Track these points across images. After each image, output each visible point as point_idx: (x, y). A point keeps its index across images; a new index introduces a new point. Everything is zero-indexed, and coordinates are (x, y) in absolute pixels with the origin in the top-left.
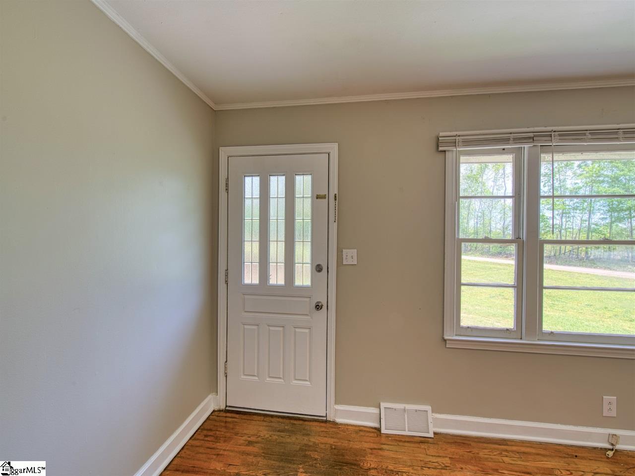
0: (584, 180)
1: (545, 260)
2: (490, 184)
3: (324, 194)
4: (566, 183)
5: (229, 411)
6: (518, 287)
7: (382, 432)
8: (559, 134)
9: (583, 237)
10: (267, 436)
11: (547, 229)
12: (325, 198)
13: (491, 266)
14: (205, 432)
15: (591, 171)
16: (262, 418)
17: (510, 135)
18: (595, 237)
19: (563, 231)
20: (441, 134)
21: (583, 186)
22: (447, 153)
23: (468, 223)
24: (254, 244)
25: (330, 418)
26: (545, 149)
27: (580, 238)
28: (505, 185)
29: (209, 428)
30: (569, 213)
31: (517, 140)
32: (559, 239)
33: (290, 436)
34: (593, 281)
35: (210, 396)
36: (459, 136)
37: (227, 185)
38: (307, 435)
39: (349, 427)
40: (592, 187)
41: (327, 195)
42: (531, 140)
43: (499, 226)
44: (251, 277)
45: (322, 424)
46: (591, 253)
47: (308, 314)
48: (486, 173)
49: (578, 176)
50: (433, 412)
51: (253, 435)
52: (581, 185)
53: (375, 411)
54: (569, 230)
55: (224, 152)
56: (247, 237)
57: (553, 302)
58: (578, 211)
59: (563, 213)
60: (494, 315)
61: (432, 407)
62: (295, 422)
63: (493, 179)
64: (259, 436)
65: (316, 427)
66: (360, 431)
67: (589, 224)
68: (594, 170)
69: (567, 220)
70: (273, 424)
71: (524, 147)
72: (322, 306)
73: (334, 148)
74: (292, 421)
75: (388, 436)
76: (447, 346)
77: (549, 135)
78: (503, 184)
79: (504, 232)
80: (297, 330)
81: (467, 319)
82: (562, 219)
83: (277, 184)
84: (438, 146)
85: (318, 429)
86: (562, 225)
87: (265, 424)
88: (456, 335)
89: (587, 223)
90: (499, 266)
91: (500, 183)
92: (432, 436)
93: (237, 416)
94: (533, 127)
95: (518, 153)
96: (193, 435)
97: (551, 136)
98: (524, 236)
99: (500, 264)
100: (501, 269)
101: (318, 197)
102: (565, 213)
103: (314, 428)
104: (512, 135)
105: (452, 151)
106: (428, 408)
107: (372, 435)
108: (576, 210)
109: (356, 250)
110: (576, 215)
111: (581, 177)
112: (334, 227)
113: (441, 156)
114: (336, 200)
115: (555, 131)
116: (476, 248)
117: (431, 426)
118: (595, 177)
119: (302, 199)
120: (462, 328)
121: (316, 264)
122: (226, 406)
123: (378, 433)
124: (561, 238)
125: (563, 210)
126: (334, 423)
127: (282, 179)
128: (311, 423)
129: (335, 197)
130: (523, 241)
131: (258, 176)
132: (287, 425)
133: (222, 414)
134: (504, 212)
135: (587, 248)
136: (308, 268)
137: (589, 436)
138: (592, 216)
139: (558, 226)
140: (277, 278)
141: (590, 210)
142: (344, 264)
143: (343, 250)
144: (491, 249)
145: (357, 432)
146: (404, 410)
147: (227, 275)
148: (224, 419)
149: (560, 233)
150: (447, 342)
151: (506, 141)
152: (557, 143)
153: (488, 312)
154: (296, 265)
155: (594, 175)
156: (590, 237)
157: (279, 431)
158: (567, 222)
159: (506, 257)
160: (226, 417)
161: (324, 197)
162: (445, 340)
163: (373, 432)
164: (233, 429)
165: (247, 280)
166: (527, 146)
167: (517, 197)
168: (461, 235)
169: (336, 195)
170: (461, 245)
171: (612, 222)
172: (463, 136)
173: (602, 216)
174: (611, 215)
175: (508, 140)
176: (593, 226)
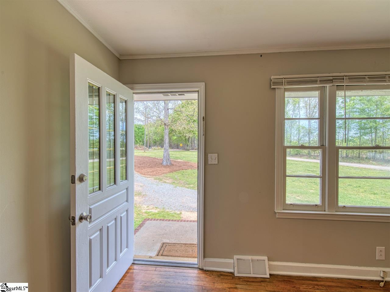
1: (340, 159)
2: (291, 112)
6: (323, 177)
7: (236, 275)
8: (348, 78)
13: (292, 162)
15: (349, 105)
17: (317, 78)
18: (351, 144)
20: (273, 77)
22: (276, 89)
25: (201, 267)
26: (339, 88)
27: (343, 145)
28: (299, 113)
31: (322, 81)
34: (351, 170)
36: (285, 78)
39: (213, 273)
40: (350, 115)
42: (331, 82)
43: (296, 138)
46: (349, 154)
48: (288, 106)
49: (342, 108)
50: (269, 260)
51: (149, 282)
52: (343, 114)
53: (230, 261)
58: (341, 129)
60: (296, 193)
61: (268, 257)
63: (292, 110)
64: (153, 282)
66: (221, 275)
67: (348, 137)
68: (351, 105)
70: (162, 273)
71: (326, 86)
73: (202, 86)
75: (239, 278)
76: (277, 217)
77: (342, 79)
78: (298, 113)
79: (299, 142)
84: (270, 85)
85: (193, 275)
87: (156, 273)
88: (283, 209)
90: (296, 162)
91: (297, 113)
92: (269, 277)
94: (333, 73)
95: (322, 90)
97: (344, 79)
98: (327, 144)
99: (297, 161)
100: (298, 164)
104: (319, 78)
105: (280, 88)
106: (265, 258)
109: (217, 154)
113: (272, 91)
114: (203, 120)
115: (346, 76)
117: (267, 270)
118: (351, 109)
120: (287, 204)
123: (233, 276)
126: (204, 271)
130: (326, 147)
134: (299, 130)
135: (346, 151)
137: (368, 273)
138: (350, 132)
141: (349, 128)
142: (209, 163)
143: (209, 154)
144: (291, 152)
145: (219, 276)
146: (250, 260)
150: (277, 214)
151: (315, 82)
152: (347, 83)
153: (292, 191)
155: (351, 108)
156: (348, 144)
157: (166, 278)
159: (300, 157)
163: (229, 276)
166: (328, 86)
167: (322, 118)
168: (286, 144)
169: (203, 117)
170: (286, 150)
171: (361, 136)
172: (287, 78)
173: (355, 132)
174: (360, 131)
175: (316, 81)
176: (350, 138)
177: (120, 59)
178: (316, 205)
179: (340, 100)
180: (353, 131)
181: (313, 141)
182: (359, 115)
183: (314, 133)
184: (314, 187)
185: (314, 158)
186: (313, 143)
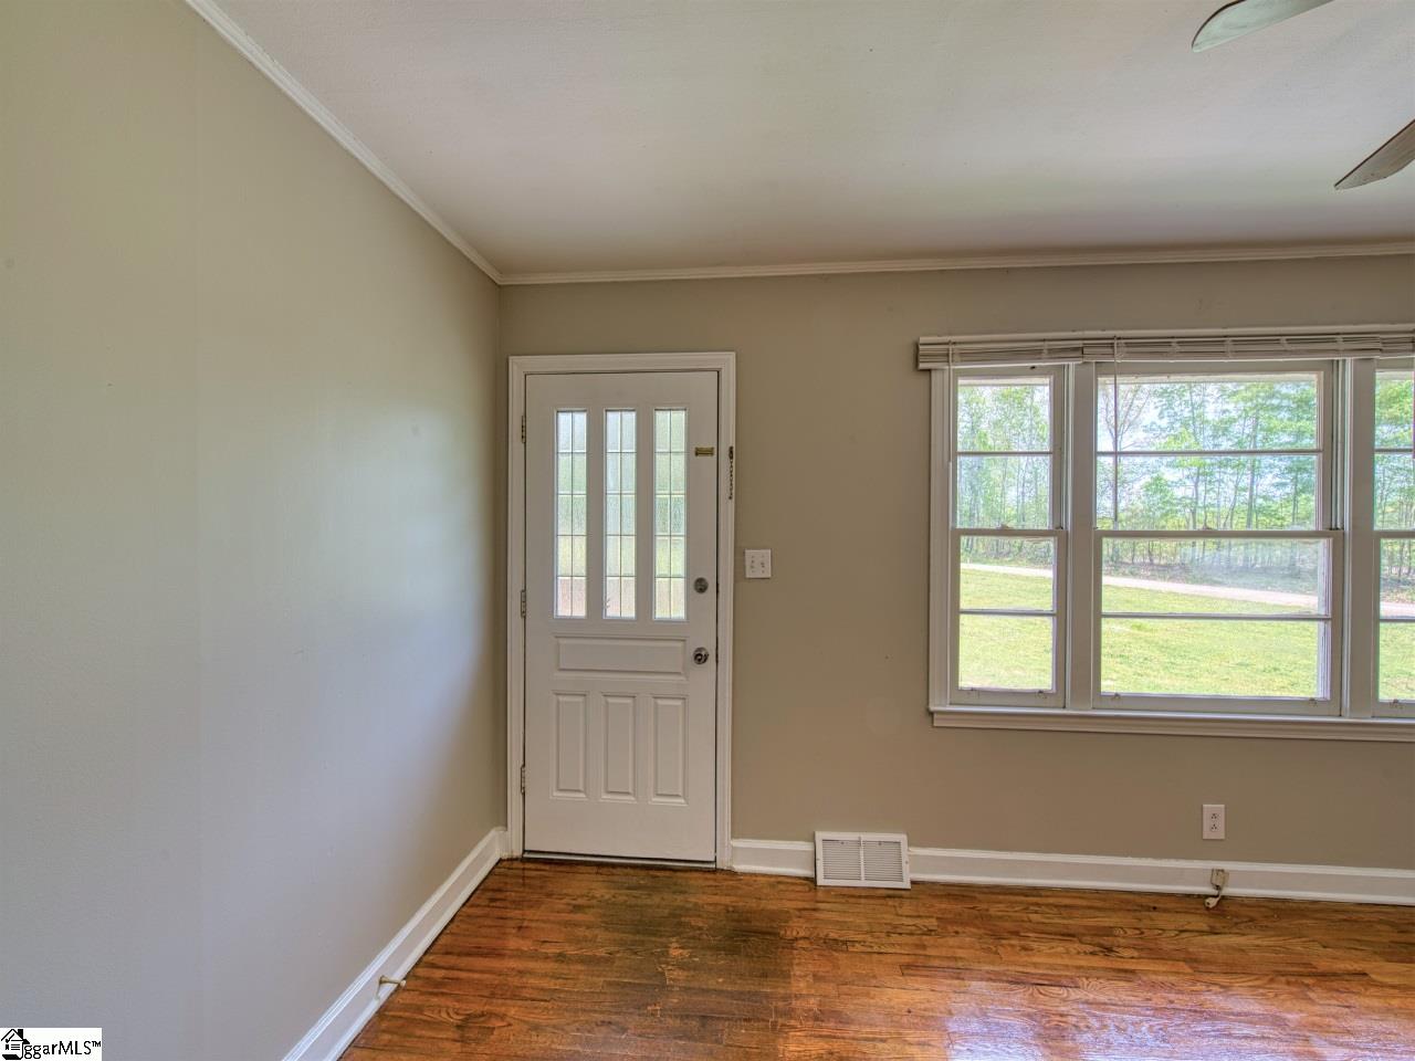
0: (1241, 405)
3: (708, 446)
4: (1207, 410)
5: (529, 860)
6: (1060, 615)
7: (819, 883)
8: (1127, 343)
9: (1239, 524)
10: (607, 897)
11: (1168, 508)
12: (712, 454)
14: (489, 894)
16: (595, 869)
17: (1042, 343)
18: (1263, 523)
19: (1199, 511)
20: (923, 340)
21: (1240, 416)
22: (933, 373)
23: (1003, 495)
24: (576, 540)
25: (723, 863)
26: (1104, 369)
27: (1234, 524)
29: (496, 887)
30: (1211, 474)
31: (1055, 353)
32: (1191, 529)
33: (649, 895)
35: (493, 833)
36: (954, 343)
37: (524, 428)
38: (681, 892)
39: (758, 879)
40: (1257, 418)
41: (715, 450)
42: (1079, 354)
44: (570, 603)
45: (709, 876)
47: (680, 670)
50: (910, 844)
51: (582, 896)
52: (1234, 414)
53: (806, 847)
54: (1212, 509)
55: (518, 365)
56: (563, 527)
57: (1172, 660)
58: (1229, 470)
59: (1199, 474)
61: (908, 835)
62: (658, 874)
64: (593, 897)
65: (697, 880)
66: (779, 883)
67: (1251, 496)
69: (1209, 487)
70: (615, 878)
71: (1068, 366)
72: (706, 657)
73: (727, 362)
74: (651, 873)
75: (828, 889)
76: (935, 725)
77: (1110, 344)
80: (660, 702)
81: (970, 676)
82: (1196, 486)
83: (621, 427)
84: (917, 362)
85: (701, 882)
86: (1197, 498)
87: (600, 878)
88: (951, 704)
89: (1248, 494)
92: (908, 886)
93: (547, 867)
94: (1083, 330)
95: (1058, 375)
96: (468, 900)
97: (1112, 347)
98: (1069, 525)
101: (698, 452)
102: (1205, 474)
103: (692, 882)
104: (1047, 343)
105: (943, 370)
106: (902, 838)
107: (800, 888)
108: (1226, 466)
109: (770, 551)
110: (1226, 478)
111: (1235, 399)
112: (728, 508)
113: (923, 378)
114: (731, 458)
115: (1119, 339)
116: (1020, 549)
117: (906, 868)
119: (668, 456)
120: (962, 690)
121: (696, 578)
122: (524, 851)
123: (812, 885)
124: (1194, 526)
125: (1199, 469)
126: (732, 873)
127: (630, 418)
128: (687, 875)
129: (731, 452)
130: (1067, 533)
131: (585, 411)
132: (643, 879)
133: (516, 864)
136: (679, 585)
137: (1179, 875)
138: (1257, 479)
139: (1188, 501)
140: (621, 604)
142: (748, 576)
143: (747, 551)
145: (772, 886)
146: (859, 842)
147: (524, 601)
148: (520, 872)
149: (1194, 518)
150: (935, 716)
151: (1035, 353)
152: (1122, 358)
154: (657, 580)
156: (1254, 524)
157: (628, 888)
158: (1207, 491)
160: (524, 869)
161: (709, 452)
162: (931, 714)
163: (802, 884)
164: (541, 887)
165: (563, 610)
166: (1072, 363)
167: (1057, 453)
168: (962, 522)
169: (731, 448)
170: (959, 540)
171: (1297, 493)
172: (960, 343)
173: (1278, 480)
174: (1296, 478)
175: (1040, 352)
176: (1260, 501)
177: (499, 283)
178: (1041, 692)
179: (1104, 404)
180: (1270, 476)
181: (1127, 509)
182: (1289, 419)
183: (1132, 482)
184: (1118, 672)
185: (1132, 573)
186: (1128, 519)
